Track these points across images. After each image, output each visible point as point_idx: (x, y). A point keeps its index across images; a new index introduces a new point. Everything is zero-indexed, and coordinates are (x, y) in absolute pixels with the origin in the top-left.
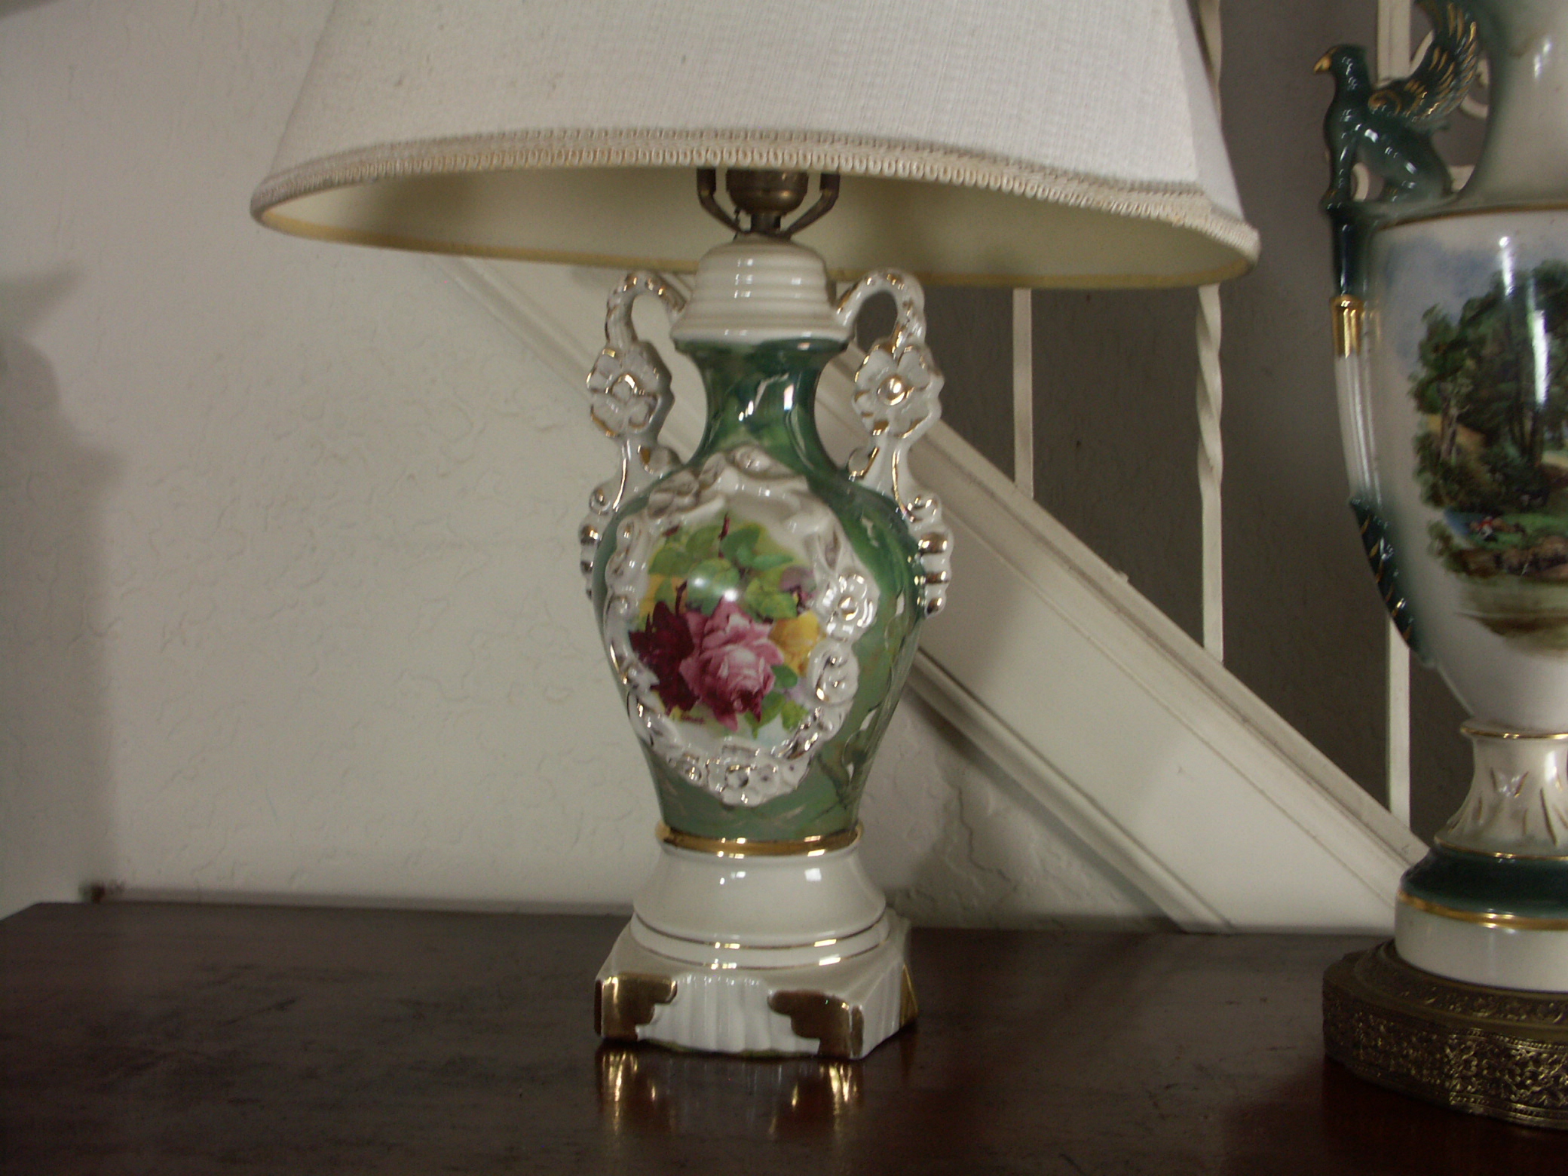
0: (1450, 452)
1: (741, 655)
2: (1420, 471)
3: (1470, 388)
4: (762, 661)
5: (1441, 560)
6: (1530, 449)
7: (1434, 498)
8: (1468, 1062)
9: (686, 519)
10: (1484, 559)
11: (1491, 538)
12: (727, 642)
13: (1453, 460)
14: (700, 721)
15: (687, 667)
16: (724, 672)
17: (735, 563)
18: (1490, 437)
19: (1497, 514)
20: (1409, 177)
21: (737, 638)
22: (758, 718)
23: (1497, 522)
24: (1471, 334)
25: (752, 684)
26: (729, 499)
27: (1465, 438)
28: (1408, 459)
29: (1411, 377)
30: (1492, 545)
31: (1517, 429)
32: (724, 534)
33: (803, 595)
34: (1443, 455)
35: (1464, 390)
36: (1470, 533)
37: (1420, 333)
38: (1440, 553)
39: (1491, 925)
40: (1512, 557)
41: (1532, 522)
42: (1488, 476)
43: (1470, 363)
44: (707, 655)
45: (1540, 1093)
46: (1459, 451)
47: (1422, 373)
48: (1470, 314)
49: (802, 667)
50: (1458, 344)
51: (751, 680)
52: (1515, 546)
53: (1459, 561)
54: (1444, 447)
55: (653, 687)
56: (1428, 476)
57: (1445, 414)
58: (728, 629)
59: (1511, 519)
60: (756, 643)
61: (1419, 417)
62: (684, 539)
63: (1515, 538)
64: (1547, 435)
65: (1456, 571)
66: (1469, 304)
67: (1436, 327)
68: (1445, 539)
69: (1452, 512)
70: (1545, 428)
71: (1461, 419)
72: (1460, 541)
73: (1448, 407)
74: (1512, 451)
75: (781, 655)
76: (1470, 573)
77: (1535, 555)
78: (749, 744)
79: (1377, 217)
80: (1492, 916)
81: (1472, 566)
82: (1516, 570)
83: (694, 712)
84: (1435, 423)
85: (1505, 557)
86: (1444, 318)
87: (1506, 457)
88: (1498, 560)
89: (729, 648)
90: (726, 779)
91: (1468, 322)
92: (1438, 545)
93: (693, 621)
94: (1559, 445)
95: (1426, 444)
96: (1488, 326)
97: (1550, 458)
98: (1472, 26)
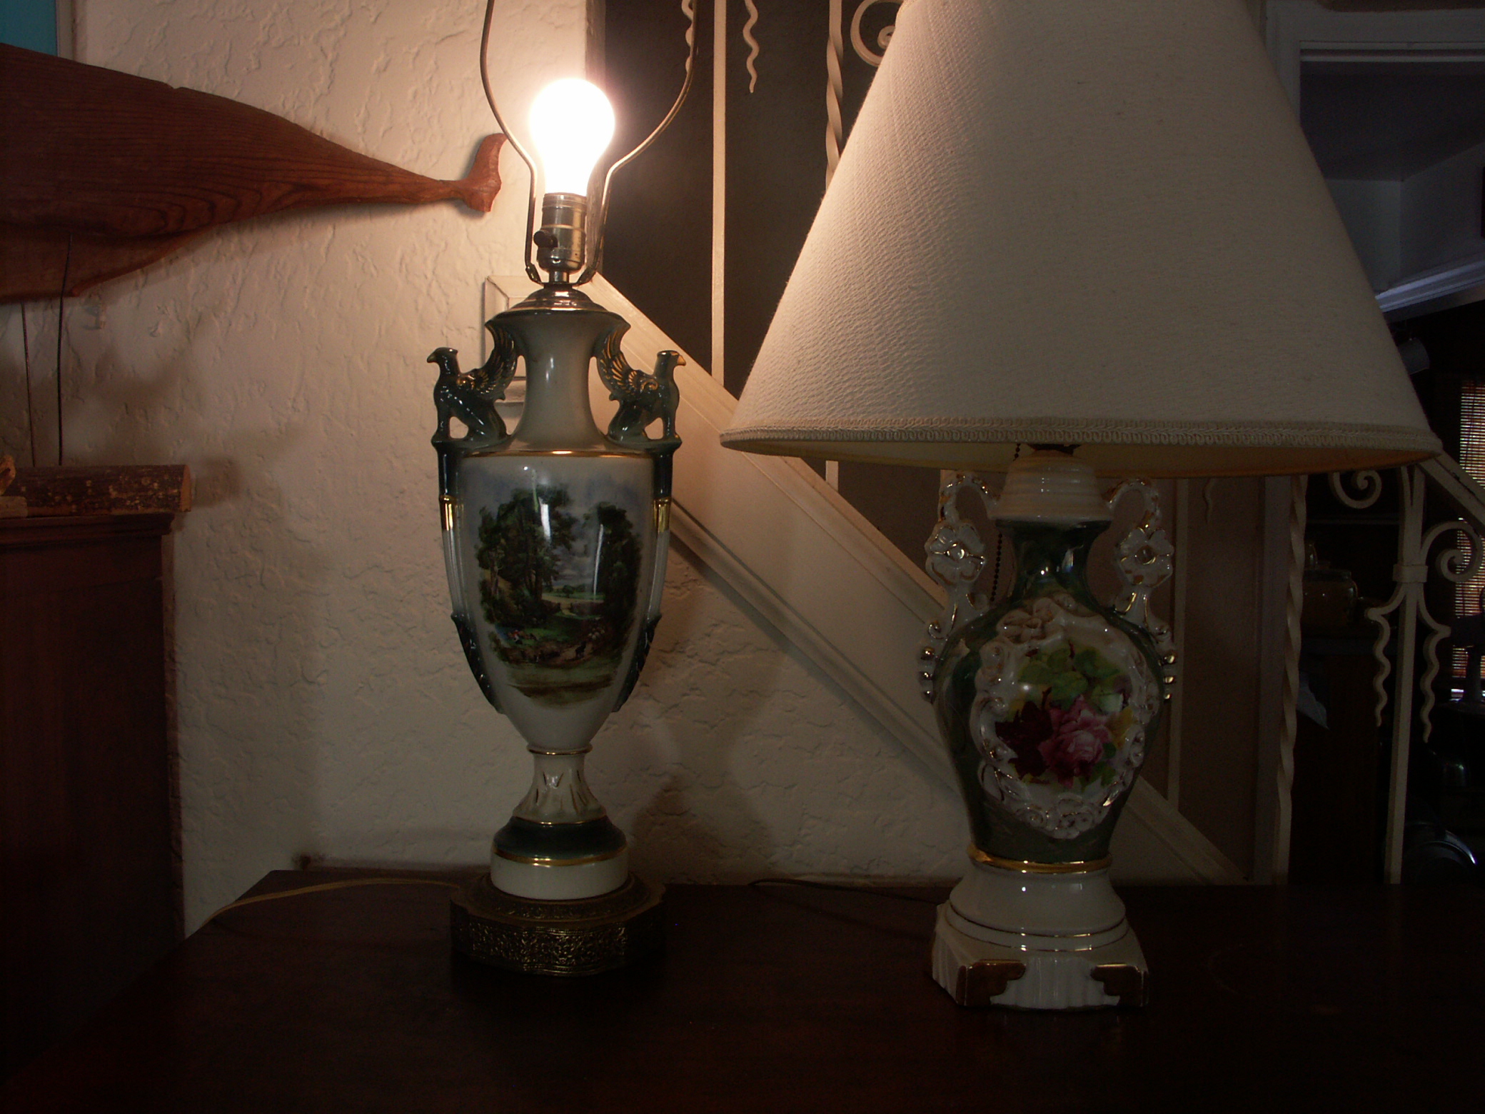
0: (496, 593)
2: (482, 602)
3: (504, 555)
5: (496, 653)
6: (536, 592)
7: (490, 618)
8: (534, 945)
10: (516, 654)
11: (519, 642)
13: (498, 596)
18: (515, 584)
19: (520, 628)
20: (481, 428)
23: (521, 633)
24: (503, 524)
27: (503, 584)
28: (477, 595)
29: (476, 547)
30: (520, 646)
31: (528, 580)
34: (493, 593)
35: (500, 557)
36: (508, 639)
37: (478, 522)
38: (495, 650)
39: (536, 864)
40: (530, 652)
41: (539, 633)
42: (515, 606)
43: (503, 541)
45: (572, 958)
46: (500, 591)
47: (481, 545)
48: (502, 513)
50: (497, 529)
52: (531, 647)
53: (504, 655)
54: (493, 589)
56: (486, 605)
57: (493, 570)
59: (528, 632)
61: (480, 570)
63: (530, 642)
64: (544, 584)
65: (503, 660)
66: (501, 508)
67: (486, 519)
68: (497, 641)
69: (498, 626)
70: (543, 580)
71: (500, 573)
72: (504, 643)
73: (494, 566)
74: (526, 592)
76: (510, 662)
77: (542, 651)
79: (462, 449)
80: (536, 859)
81: (511, 658)
82: (533, 660)
84: (487, 574)
85: (527, 652)
86: (489, 514)
87: (523, 595)
88: (523, 654)
91: (502, 517)
92: (494, 645)
94: (550, 589)
95: (484, 586)
96: (511, 521)
97: (546, 597)
98: (513, 342)
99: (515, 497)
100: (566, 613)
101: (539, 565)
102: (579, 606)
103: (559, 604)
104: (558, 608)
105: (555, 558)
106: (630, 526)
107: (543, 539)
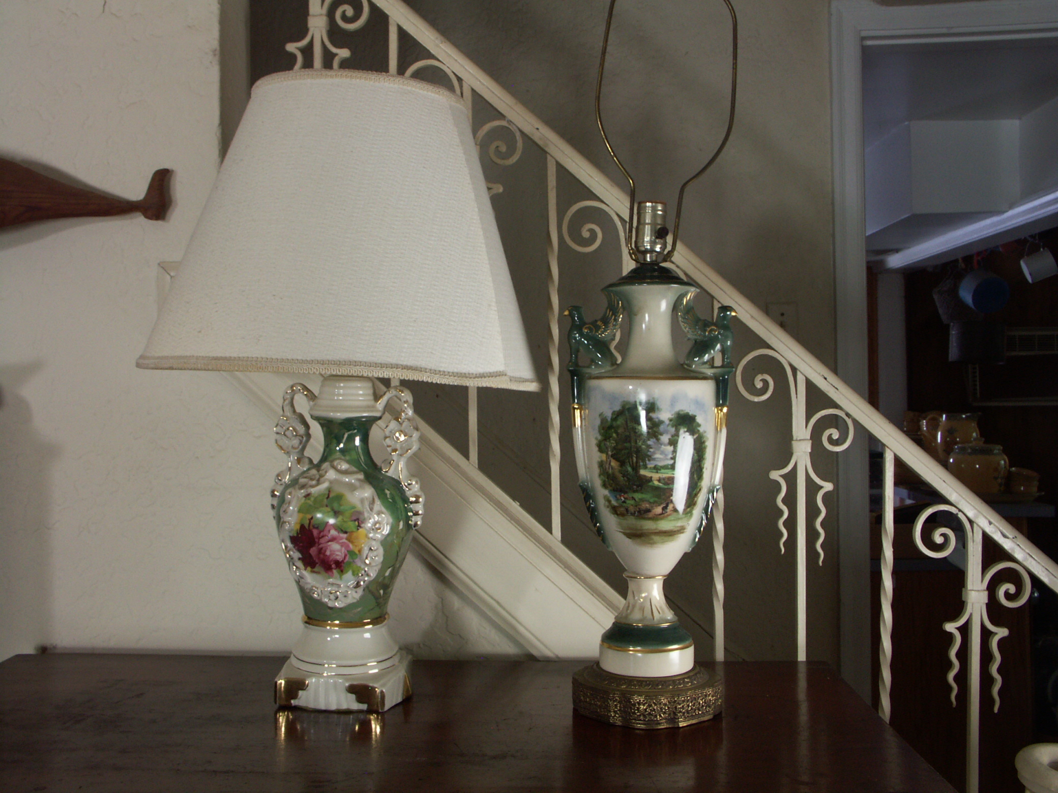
0: (609, 469)
1: (335, 546)
2: (600, 475)
3: (615, 444)
4: (343, 549)
5: (608, 509)
6: (636, 469)
7: (604, 485)
9: (313, 490)
10: (622, 509)
11: (624, 502)
12: (328, 542)
13: (610, 471)
14: (318, 573)
15: (313, 551)
16: (328, 553)
17: (333, 509)
18: (622, 464)
19: (626, 493)
20: (599, 359)
21: (333, 539)
22: (342, 572)
23: (626, 496)
24: (615, 424)
25: (340, 558)
26: (331, 482)
27: (614, 463)
28: (596, 471)
29: (596, 438)
30: (624, 504)
31: (631, 461)
32: (328, 497)
33: (360, 522)
34: (607, 469)
35: (613, 445)
36: (617, 500)
37: (598, 422)
38: (608, 507)
39: (631, 652)
40: (632, 509)
41: (638, 496)
42: (622, 478)
43: (614, 435)
44: (321, 546)
46: (612, 468)
47: (600, 437)
48: (614, 416)
49: (360, 551)
50: (610, 427)
51: (339, 556)
52: (632, 505)
53: (615, 510)
54: (607, 467)
55: (299, 559)
56: (602, 477)
57: (607, 454)
58: (329, 536)
59: (631, 495)
60: (341, 541)
61: (599, 454)
62: (312, 499)
63: (632, 502)
64: (641, 464)
65: (613, 514)
66: (614, 413)
67: (603, 420)
68: (609, 501)
69: (610, 491)
70: (640, 461)
71: (612, 456)
72: (614, 503)
73: (608, 451)
74: (630, 469)
75: (351, 546)
76: (617, 515)
77: (639, 509)
78: (338, 582)
79: (587, 374)
81: (619, 513)
82: (633, 514)
83: (315, 569)
84: (604, 456)
85: (629, 509)
86: (606, 417)
87: (627, 472)
88: (627, 510)
89: (330, 543)
90: (329, 596)
91: (614, 419)
92: (607, 503)
93: (315, 532)
94: (645, 467)
95: (601, 464)
96: (620, 421)
97: (643, 472)
98: (620, 302)
99: (623, 407)
100: (656, 483)
101: (638, 451)
102: (664, 479)
103: (651, 477)
104: (650, 479)
105: (649, 447)
106: (699, 425)
107: (641, 434)
